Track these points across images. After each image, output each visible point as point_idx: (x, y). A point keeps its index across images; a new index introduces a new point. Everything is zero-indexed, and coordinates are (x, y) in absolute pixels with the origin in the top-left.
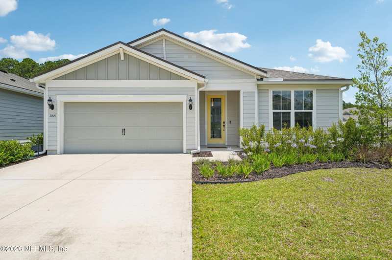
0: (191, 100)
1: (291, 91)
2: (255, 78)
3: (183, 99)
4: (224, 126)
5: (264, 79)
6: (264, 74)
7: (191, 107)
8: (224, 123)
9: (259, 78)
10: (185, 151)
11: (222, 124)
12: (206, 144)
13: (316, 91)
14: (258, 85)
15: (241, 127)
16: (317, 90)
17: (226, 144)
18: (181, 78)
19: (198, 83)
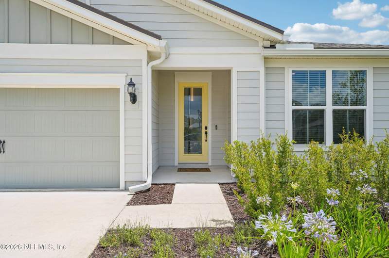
0: (131, 84)
1: (325, 71)
2: (261, 44)
3: (119, 82)
4: (206, 133)
5: (277, 46)
6: (277, 36)
7: (134, 98)
8: (206, 128)
9: (268, 44)
10: (122, 186)
11: (204, 130)
12: (176, 164)
13: (372, 71)
14: (266, 59)
15: (234, 138)
16: (374, 68)
17: (210, 164)
18: (115, 40)
19: (148, 52)
